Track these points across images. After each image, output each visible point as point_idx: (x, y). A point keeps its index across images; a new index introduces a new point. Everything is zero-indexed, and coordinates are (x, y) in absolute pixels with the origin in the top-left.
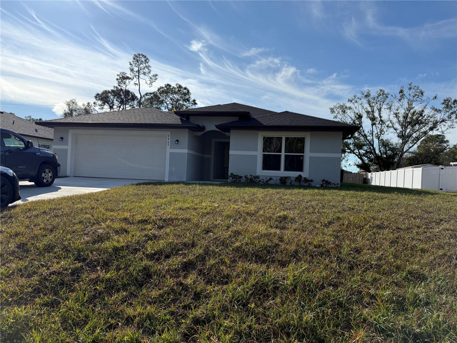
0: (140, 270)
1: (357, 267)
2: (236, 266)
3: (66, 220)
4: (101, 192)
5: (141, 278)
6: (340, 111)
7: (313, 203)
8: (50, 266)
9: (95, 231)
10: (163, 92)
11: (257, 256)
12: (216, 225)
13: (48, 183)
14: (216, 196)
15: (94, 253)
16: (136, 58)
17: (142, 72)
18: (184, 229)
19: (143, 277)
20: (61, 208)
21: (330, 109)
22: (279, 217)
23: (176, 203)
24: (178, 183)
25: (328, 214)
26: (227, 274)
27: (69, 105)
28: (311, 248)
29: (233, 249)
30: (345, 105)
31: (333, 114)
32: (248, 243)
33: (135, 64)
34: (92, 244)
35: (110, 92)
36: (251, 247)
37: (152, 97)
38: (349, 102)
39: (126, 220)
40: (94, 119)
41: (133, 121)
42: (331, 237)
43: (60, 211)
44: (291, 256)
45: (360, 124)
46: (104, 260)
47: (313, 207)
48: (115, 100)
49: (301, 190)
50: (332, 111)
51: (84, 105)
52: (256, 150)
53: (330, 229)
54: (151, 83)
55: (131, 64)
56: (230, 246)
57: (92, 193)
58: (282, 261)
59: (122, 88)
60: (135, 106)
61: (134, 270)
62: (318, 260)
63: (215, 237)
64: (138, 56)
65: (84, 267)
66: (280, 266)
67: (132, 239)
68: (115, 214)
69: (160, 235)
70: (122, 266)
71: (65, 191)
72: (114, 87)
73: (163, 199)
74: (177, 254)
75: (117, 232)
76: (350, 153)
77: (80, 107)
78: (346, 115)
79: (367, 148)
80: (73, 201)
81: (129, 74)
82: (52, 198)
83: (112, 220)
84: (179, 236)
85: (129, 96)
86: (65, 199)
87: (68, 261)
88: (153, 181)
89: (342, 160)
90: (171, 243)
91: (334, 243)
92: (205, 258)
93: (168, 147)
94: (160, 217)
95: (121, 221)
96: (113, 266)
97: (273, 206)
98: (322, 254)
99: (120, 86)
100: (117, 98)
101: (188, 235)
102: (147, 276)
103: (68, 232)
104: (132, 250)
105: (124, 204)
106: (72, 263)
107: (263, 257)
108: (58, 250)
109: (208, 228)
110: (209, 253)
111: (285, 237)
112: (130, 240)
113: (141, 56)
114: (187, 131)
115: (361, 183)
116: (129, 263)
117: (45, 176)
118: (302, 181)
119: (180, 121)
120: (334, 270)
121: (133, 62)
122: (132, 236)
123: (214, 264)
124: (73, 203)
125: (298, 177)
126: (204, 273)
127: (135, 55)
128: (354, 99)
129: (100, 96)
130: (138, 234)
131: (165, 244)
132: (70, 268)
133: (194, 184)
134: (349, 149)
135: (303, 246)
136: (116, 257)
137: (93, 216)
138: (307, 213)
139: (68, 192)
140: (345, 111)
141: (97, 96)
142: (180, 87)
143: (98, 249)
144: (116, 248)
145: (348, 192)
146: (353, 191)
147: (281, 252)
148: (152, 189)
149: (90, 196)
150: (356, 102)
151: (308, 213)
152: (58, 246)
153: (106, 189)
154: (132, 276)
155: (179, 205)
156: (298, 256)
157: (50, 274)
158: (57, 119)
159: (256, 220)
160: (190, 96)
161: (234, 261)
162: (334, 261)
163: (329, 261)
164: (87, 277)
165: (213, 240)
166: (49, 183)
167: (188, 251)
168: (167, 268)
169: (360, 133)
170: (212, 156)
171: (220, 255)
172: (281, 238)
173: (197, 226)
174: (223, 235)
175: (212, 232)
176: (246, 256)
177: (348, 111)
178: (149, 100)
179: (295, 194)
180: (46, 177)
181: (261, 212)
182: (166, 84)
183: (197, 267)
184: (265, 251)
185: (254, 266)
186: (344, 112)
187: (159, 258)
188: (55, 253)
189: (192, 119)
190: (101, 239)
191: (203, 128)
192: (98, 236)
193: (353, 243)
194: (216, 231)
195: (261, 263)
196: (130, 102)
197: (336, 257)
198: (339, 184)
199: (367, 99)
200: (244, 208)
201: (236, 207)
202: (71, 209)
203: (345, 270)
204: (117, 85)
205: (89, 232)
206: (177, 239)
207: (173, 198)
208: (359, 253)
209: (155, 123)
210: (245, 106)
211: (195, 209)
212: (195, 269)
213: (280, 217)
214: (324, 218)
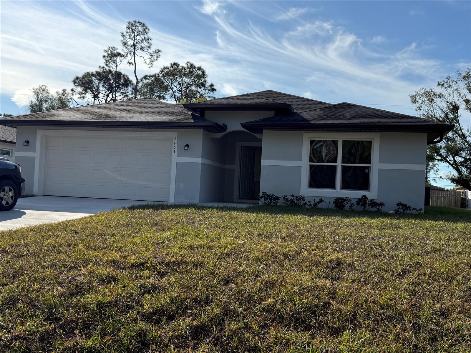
0: (133, 337)
1: (443, 339)
2: (268, 334)
3: (32, 262)
4: (80, 220)
5: (135, 348)
6: (426, 99)
7: (382, 241)
8: (11, 328)
9: (73, 279)
10: (167, 74)
11: (297, 319)
12: (240, 272)
13: (8, 205)
14: (241, 227)
15: (71, 310)
16: (131, 26)
17: (140, 47)
18: (195, 278)
19: (138, 347)
20: (27, 244)
21: (411, 97)
22: (330, 262)
23: (185, 238)
24: (187, 206)
25: (402, 257)
26: (255, 344)
27: (37, 93)
28: (375, 309)
29: (263, 309)
30: (433, 91)
31: (414, 105)
32: (285, 300)
33: (130, 35)
34: (68, 297)
35: (94, 75)
36: (289, 306)
37: (152, 81)
38: (440, 86)
39: (114, 263)
40: (72, 116)
41: (126, 118)
42: (405, 293)
43: (25, 249)
44: (347, 320)
45: (455, 118)
46: (84, 321)
47: (381, 247)
48: (101, 85)
49: (365, 220)
50: (414, 99)
51: (57, 93)
52: (300, 159)
53: (405, 281)
54: (151, 62)
55: (123, 36)
56: (259, 304)
57: (68, 221)
58: (333, 328)
59: (111, 69)
60: (128, 94)
61: (124, 337)
62: (385, 326)
63: (238, 289)
64: (134, 23)
65: (57, 330)
66: (331, 335)
67: (122, 291)
68: (100, 255)
69: (162, 286)
70: (109, 329)
71: (31, 217)
72: (100, 67)
73: (166, 232)
74: (184, 314)
75: (102, 281)
76: (441, 160)
77: (52, 96)
78: (434, 105)
79: (467, 153)
80: (43, 234)
81: (120, 49)
82: (14, 229)
83: (96, 263)
84: (188, 287)
85: (120, 81)
86: (32, 230)
87: (35, 322)
88: (153, 203)
89: (430, 170)
90: (176, 298)
91: (409, 301)
92: (223, 320)
93: (174, 155)
94: (162, 260)
95: (108, 264)
96: (96, 329)
97: (322, 246)
98: (390, 318)
99: (108, 66)
100: (104, 82)
101: (200, 286)
102: (143, 344)
103: (36, 280)
104: (122, 307)
105: (113, 239)
106: (41, 324)
107: (306, 322)
108: (22, 305)
109: (229, 277)
110: (230, 313)
111: (339, 292)
112: (120, 292)
113: (138, 24)
114: (201, 131)
115: (456, 206)
116: (119, 325)
117: (4, 195)
118: (367, 205)
119: (191, 117)
120: (408, 342)
121: (127, 33)
122: (123, 287)
123: (235, 330)
124: (43, 236)
125: (362, 198)
126: (222, 342)
127: (129, 23)
128: (447, 82)
129: (80, 81)
130: (131, 284)
131: (168, 299)
132: (38, 331)
133: (209, 208)
134: (440, 155)
135: (364, 306)
136: (100, 317)
137: (69, 257)
138: (372, 256)
139: (35, 219)
140: (433, 100)
141: (77, 81)
142: (192, 66)
143: (76, 305)
144: (101, 304)
145: (435, 223)
146: (442, 221)
147: (333, 314)
148: (151, 215)
149: (65, 226)
150: (450, 86)
151: (374, 256)
152: (22, 300)
153: (87, 215)
154: (123, 344)
155: (188, 241)
156: (357, 321)
157: (12, 340)
158: (21, 116)
159: (296, 265)
160: (206, 79)
161: (265, 326)
162: (409, 330)
163: (401, 328)
164: (61, 344)
165: (235, 294)
166: (10, 206)
167: (200, 311)
168: (170, 334)
169: (456, 132)
170: (236, 167)
171: (244, 317)
172: (333, 293)
173: (213, 273)
174: (249, 288)
175: (234, 283)
176: (281, 319)
177: (437, 100)
178: (149, 85)
179: (356, 225)
180: (5, 197)
181: (305, 254)
182: (173, 63)
183: (212, 333)
184: (309, 313)
185: (292, 334)
186: (431, 102)
187: (160, 319)
188: (19, 310)
189: (208, 115)
190: (80, 290)
191: (223, 128)
192: (77, 286)
193: (438, 302)
194: (239, 282)
195: (303, 331)
196: (122, 88)
197: (411, 322)
198: (422, 209)
199: (466, 82)
200: (281, 248)
201: (268, 245)
202: (40, 246)
203: (424, 342)
204: (103, 65)
205: (64, 280)
206: (185, 292)
207: (180, 231)
208: (445, 318)
209: (156, 120)
210: (284, 96)
211: (211, 248)
212: (210, 337)
213: (332, 261)
214: (397, 264)
